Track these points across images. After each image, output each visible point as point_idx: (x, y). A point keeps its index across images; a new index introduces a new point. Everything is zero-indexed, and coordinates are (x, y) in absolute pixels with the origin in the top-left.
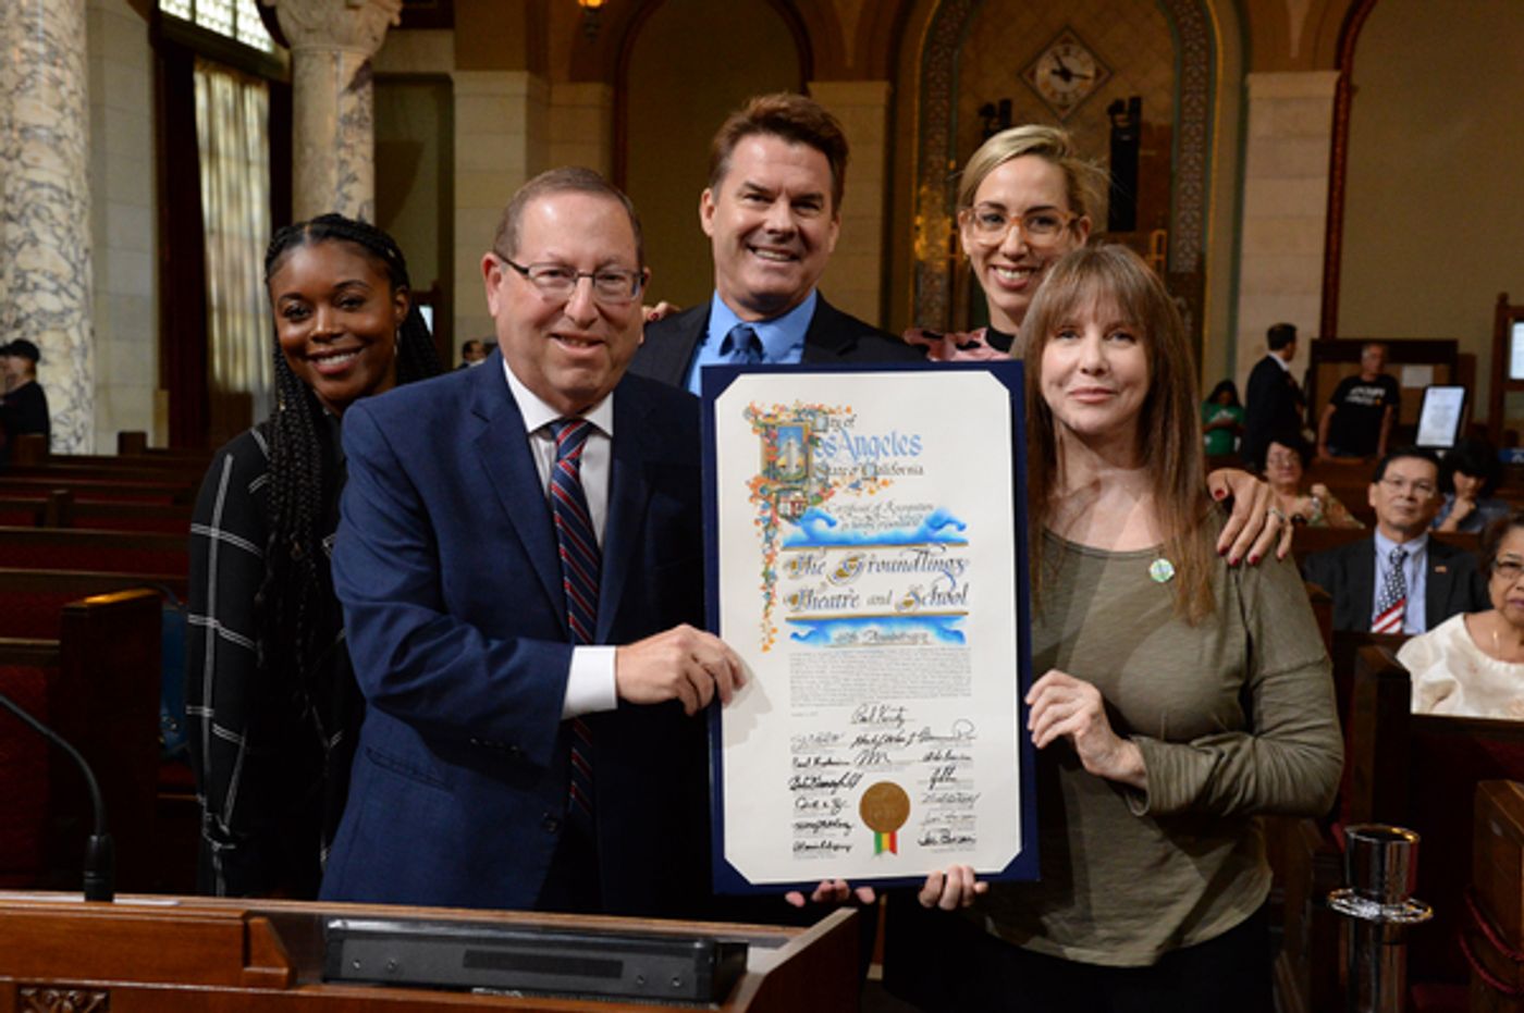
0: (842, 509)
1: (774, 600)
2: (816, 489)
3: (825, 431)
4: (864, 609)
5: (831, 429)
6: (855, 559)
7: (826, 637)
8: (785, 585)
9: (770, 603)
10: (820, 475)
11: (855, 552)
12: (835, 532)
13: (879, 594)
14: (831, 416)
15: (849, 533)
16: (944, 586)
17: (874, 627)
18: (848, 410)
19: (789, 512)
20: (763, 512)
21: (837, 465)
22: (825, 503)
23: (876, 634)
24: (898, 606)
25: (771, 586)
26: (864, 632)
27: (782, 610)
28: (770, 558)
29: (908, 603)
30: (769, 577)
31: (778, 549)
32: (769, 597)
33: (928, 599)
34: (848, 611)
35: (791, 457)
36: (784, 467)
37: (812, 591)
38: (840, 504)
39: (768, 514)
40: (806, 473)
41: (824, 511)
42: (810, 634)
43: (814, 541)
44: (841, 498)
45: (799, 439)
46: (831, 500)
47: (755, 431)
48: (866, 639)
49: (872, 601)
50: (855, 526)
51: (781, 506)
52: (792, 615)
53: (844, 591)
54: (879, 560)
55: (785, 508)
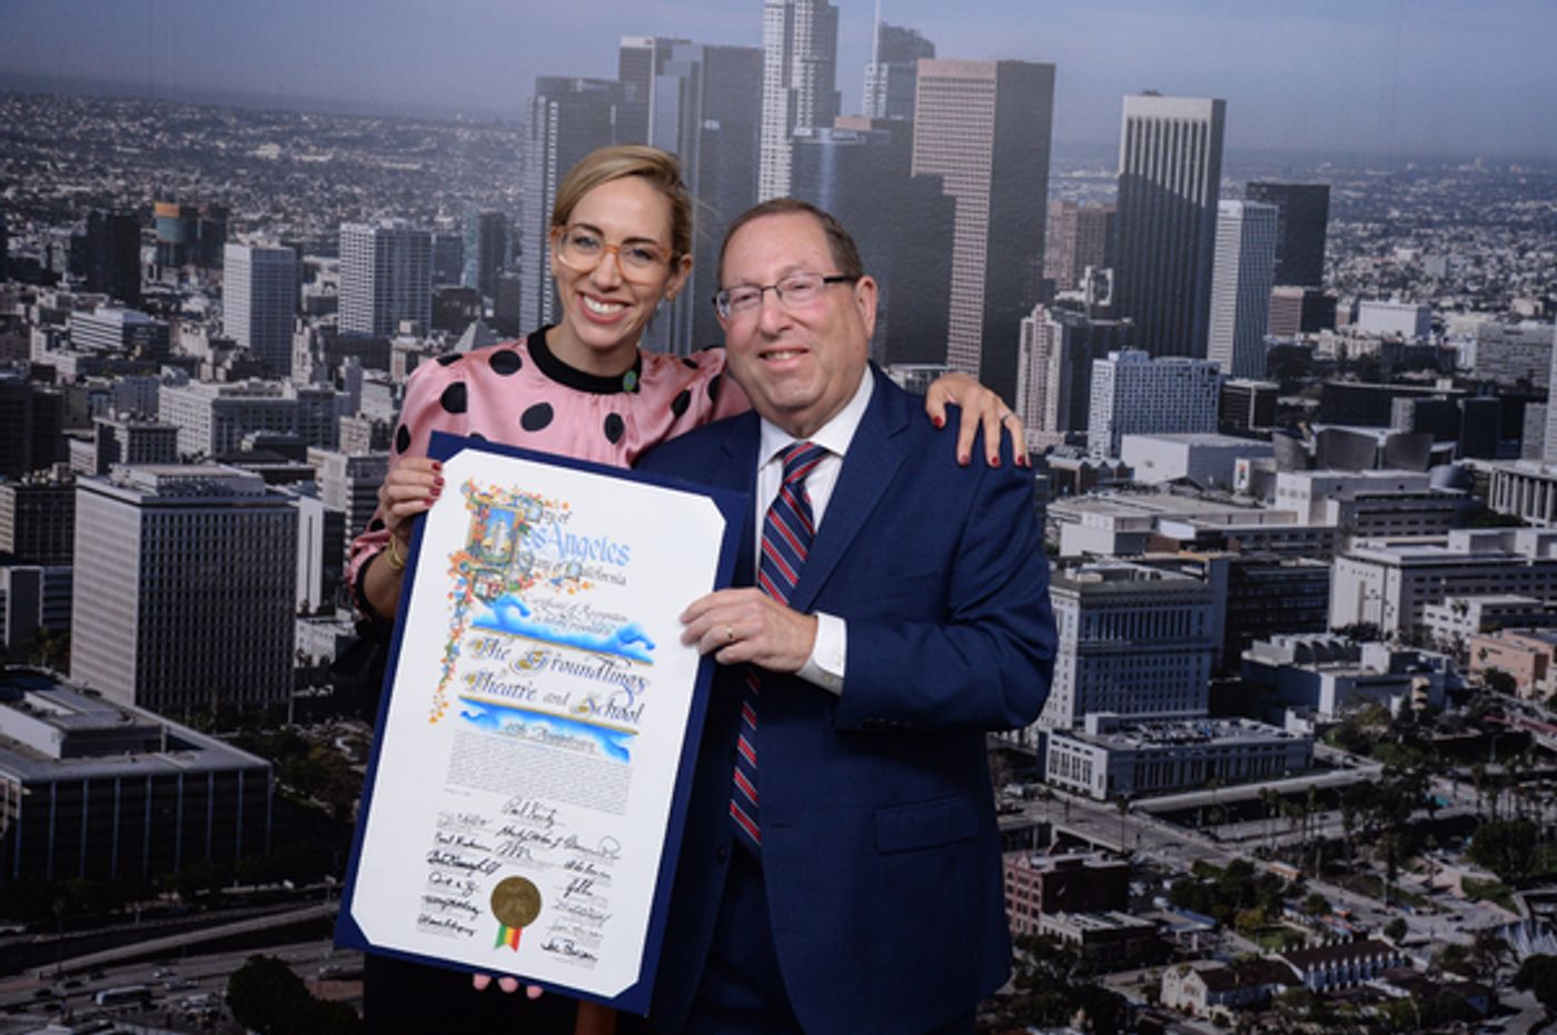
0: (538, 601)
1: (453, 676)
2: (516, 576)
3: (538, 521)
4: (537, 704)
5: (543, 521)
6: (540, 653)
7: (496, 723)
8: (466, 663)
9: (447, 677)
10: (524, 564)
11: (541, 647)
12: (526, 622)
13: (556, 693)
14: (546, 509)
15: (540, 627)
16: (622, 701)
17: (545, 724)
18: (565, 506)
19: (484, 593)
20: (458, 588)
21: (544, 558)
22: (523, 592)
23: (545, 731)
24: (574, 710)
25: (452, 660)
26: (534, 727)
27: (457, 686)
28: (457, 634)
29: (583, 709)
30: (451, 650)
31: (466, 626)
32: (448, 671)
33: (603, 710)
34: (523, 703)
35: (498, 540)
36: (489, 547)
37: (491, 675)
38: (536, 596)
39: (464, 590)
40: (509, 558)
41: (520, 600)
42: (481, 716)
43: (503, 626)
44: (540, 590)
45: (510, 523)
46: (530, 590)
47: (468, 506)
48: (535, 734)
49: (547, 699)
50: (547, 620)
51: (478, 585)
52: (467, 694)
53: (523, 682)
54: (564, 659)
55: (481, 587)
